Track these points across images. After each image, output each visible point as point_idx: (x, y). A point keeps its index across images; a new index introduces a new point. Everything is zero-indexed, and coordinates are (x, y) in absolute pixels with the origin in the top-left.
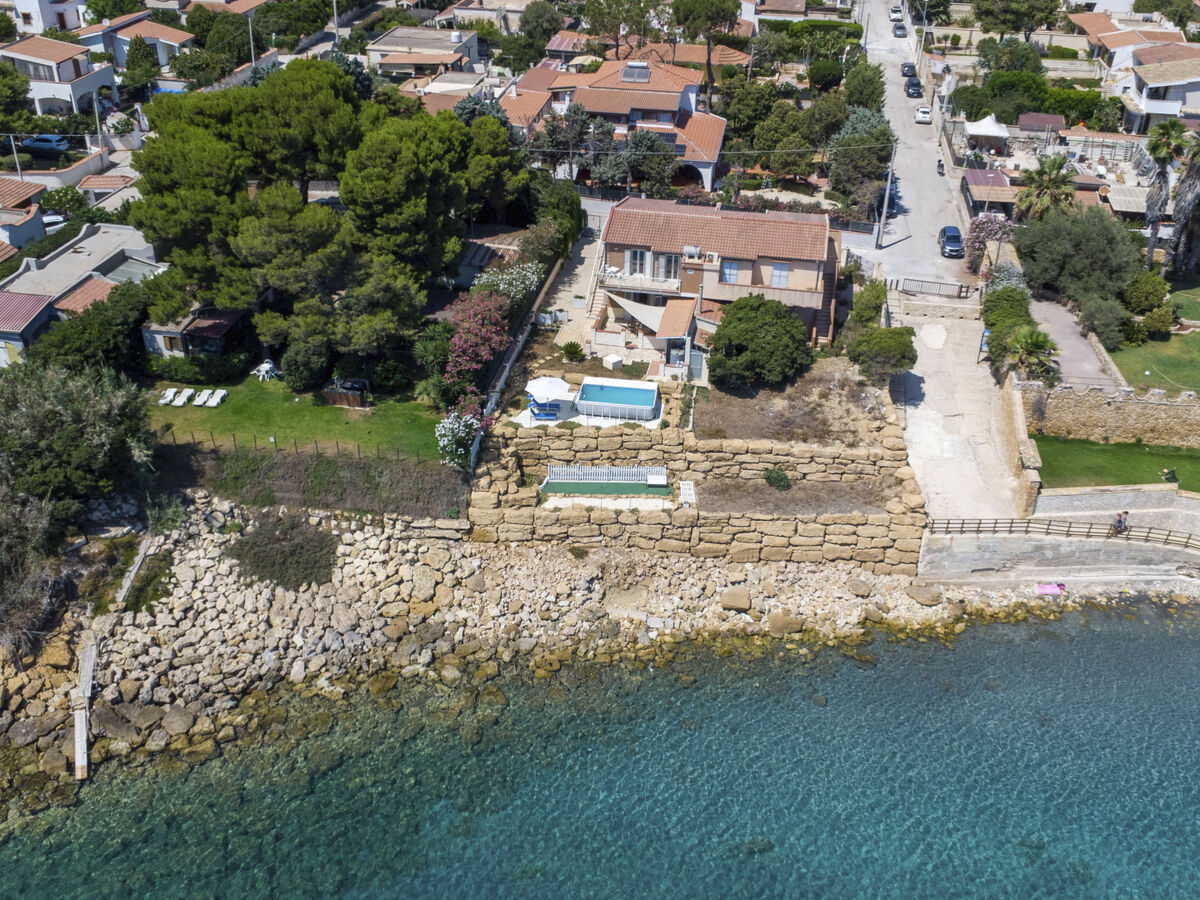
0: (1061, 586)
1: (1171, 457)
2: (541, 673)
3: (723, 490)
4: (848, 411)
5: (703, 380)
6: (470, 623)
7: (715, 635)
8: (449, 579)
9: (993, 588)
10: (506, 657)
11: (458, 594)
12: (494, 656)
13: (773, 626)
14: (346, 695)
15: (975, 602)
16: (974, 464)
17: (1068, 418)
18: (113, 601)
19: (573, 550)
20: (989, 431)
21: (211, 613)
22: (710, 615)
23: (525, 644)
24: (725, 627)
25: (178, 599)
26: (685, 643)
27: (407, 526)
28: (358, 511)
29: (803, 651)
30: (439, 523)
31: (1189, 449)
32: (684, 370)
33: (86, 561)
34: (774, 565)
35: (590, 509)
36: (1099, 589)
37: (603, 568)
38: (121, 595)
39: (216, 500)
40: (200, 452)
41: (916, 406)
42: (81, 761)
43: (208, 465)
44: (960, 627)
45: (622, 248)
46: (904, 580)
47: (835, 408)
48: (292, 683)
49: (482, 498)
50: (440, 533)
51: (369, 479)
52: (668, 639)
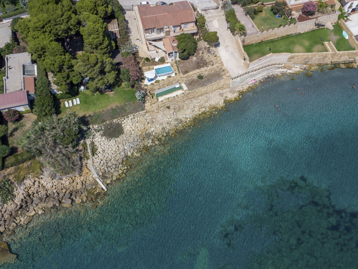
0: (255, 80)
1: (268, 43)
2: (173, 136)
3: (191, 84)
4: (209, 56)
5: (178, 59)
6: (154, 130)
7: (199, 115)
8: (146, 123)
9: (243, 85)
10: (165, 135)
11: (149, 125)
12: (163, 136)
13: (209, 109)
14: (141, 155)
15: (241, 89)
16: (234, 59)
17: (249, 41)
18: (89, 156)
19: (167, 107)
20: (234, 48)
21: (107, 150)
22: (197, 111)
23: (167, 131)
24: (200, 113)
25: (100, 150)
26: (195, 119)
27: (134, 115)
28: (123, 116)
29: (216, 113)
30: (140, 113)
31: (271, 40)
32: (174, 58)
33: (81, 151)
34: (204, 96)
35: (168, 98)
36: (261, 78)
37: (174, 109)
38: (90, 154)
39: (94, 126)
40: (86, 117)
41: (219, 46)
42: (104, 188)
43: (89, 119)
44: (241, 96)
45: (149, 29)
46: (228, 90)
47: (206, 56)
48: (130, 156)
49: (147, 105)
50: (141, 114)
51: (124, 110)
52: (192, 119)
